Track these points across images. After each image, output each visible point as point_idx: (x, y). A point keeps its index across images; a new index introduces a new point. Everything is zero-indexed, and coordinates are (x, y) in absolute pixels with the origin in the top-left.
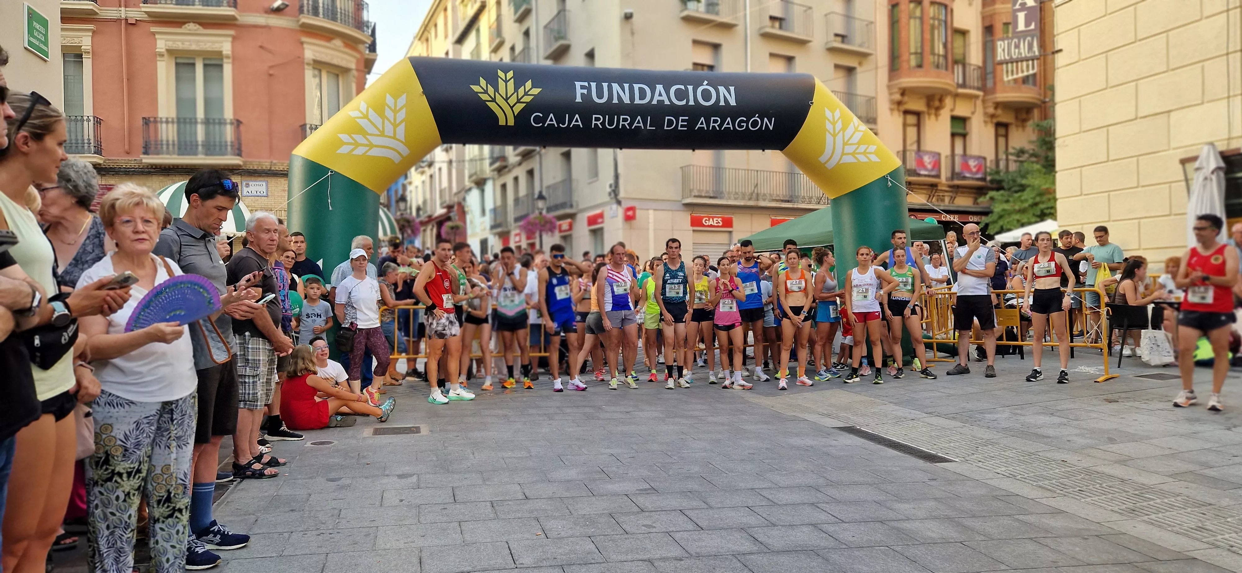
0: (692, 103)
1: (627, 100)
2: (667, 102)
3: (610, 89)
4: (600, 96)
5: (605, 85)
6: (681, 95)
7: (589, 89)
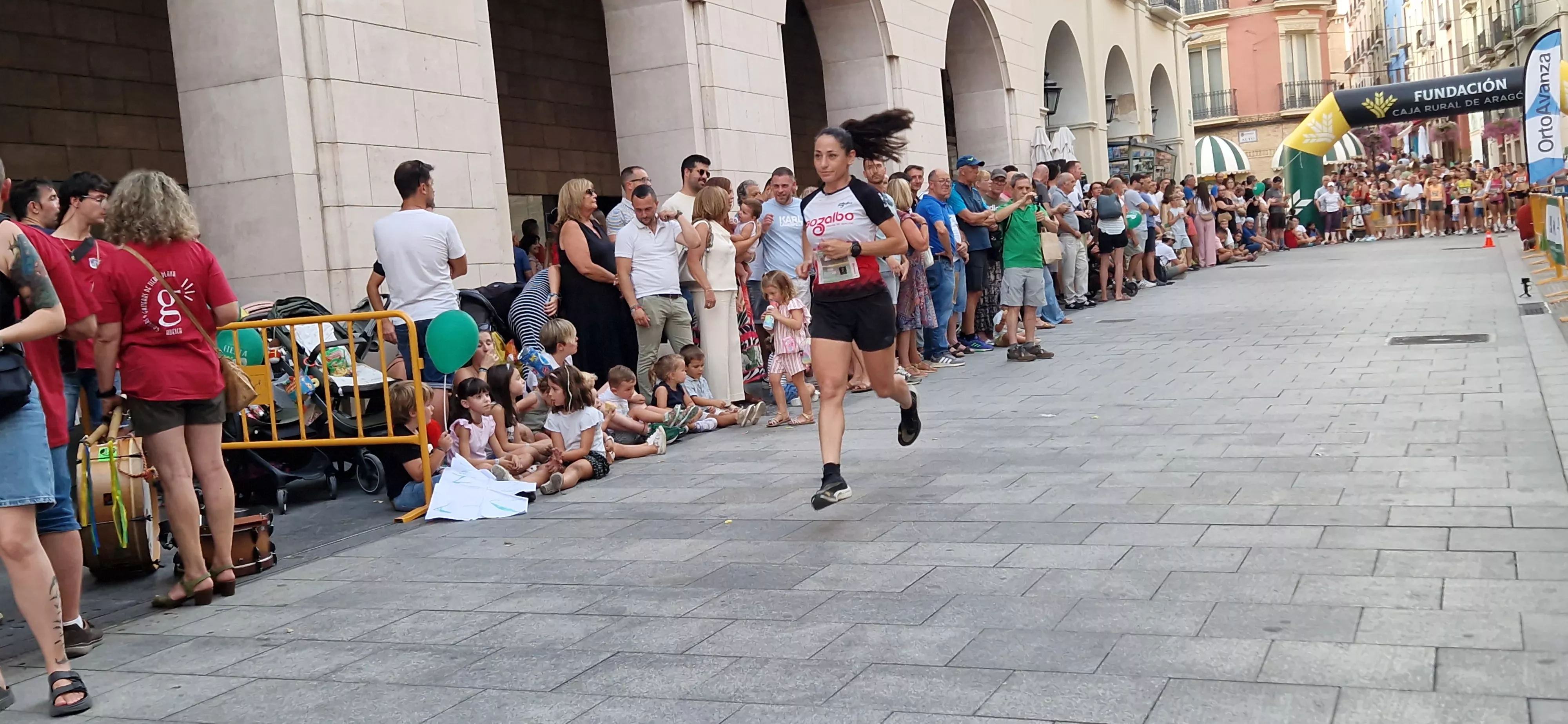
0: (1480, 91)
1: (1443, 96)
2: (1466, 94)
3: (1434, 92)
4: (1428, 96)
5: (1431, 91)
6: (1472, 89)
7: (1422, 94)
